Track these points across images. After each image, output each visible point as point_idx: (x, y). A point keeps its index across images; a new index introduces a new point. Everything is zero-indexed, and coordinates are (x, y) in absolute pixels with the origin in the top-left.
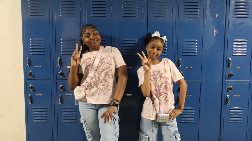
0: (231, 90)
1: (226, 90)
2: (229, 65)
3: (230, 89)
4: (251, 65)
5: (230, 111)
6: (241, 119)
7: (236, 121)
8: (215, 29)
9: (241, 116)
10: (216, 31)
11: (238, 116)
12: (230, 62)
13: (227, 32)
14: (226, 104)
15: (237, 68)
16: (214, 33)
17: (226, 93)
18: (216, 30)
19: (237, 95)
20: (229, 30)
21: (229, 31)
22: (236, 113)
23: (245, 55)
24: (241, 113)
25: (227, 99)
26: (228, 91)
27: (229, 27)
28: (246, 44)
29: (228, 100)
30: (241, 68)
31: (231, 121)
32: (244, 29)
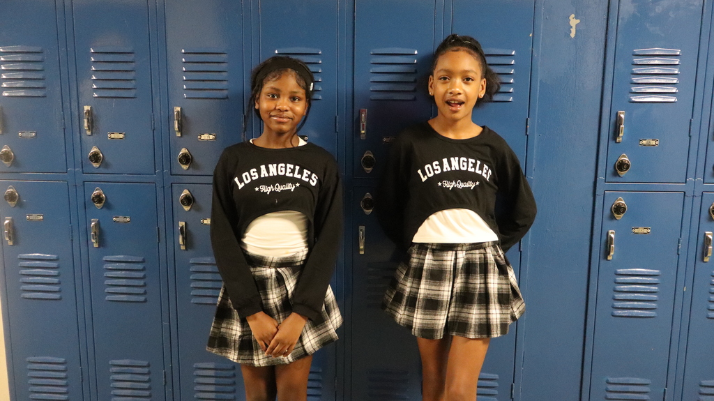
0: (622, 215)
1: (607, 212)
2: (616, 133)
3: (619, 209)
4: (691, 134)
5: (617, 279)
6: (653, 305)
7: (636, 311)
8: (573, 16)
9: (654, 297)
10: (578, 21)
11: (642, 295)
12: (621, 124)
13: (613, 23)
14: (606, 258)
15: (644, 142)
16: (572, 27)
17: (607, 223)
18: (576, 18)
19: (641, 230)
20: (620, 17)
21: (620, 21)
22: (638, 286)
23: (673, 100)
24: (654, 288)
25: (608, 242)
26: (612, 217)
27: (621, 8)
28: (677, 63)
29: (610, 246)
30: (657, 142)
31: (620, 312)
32: (672, 15)
